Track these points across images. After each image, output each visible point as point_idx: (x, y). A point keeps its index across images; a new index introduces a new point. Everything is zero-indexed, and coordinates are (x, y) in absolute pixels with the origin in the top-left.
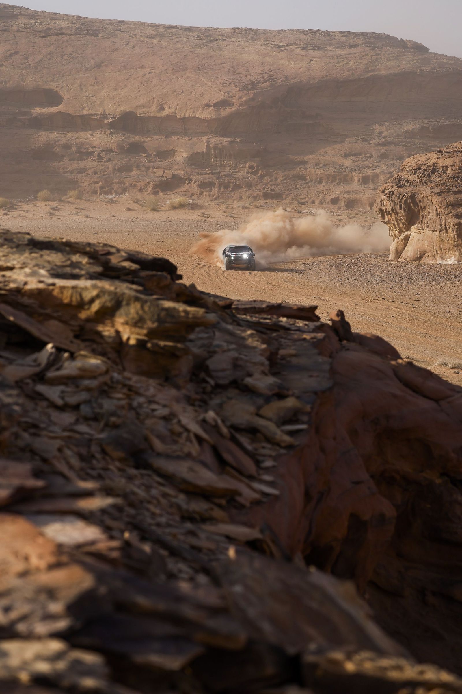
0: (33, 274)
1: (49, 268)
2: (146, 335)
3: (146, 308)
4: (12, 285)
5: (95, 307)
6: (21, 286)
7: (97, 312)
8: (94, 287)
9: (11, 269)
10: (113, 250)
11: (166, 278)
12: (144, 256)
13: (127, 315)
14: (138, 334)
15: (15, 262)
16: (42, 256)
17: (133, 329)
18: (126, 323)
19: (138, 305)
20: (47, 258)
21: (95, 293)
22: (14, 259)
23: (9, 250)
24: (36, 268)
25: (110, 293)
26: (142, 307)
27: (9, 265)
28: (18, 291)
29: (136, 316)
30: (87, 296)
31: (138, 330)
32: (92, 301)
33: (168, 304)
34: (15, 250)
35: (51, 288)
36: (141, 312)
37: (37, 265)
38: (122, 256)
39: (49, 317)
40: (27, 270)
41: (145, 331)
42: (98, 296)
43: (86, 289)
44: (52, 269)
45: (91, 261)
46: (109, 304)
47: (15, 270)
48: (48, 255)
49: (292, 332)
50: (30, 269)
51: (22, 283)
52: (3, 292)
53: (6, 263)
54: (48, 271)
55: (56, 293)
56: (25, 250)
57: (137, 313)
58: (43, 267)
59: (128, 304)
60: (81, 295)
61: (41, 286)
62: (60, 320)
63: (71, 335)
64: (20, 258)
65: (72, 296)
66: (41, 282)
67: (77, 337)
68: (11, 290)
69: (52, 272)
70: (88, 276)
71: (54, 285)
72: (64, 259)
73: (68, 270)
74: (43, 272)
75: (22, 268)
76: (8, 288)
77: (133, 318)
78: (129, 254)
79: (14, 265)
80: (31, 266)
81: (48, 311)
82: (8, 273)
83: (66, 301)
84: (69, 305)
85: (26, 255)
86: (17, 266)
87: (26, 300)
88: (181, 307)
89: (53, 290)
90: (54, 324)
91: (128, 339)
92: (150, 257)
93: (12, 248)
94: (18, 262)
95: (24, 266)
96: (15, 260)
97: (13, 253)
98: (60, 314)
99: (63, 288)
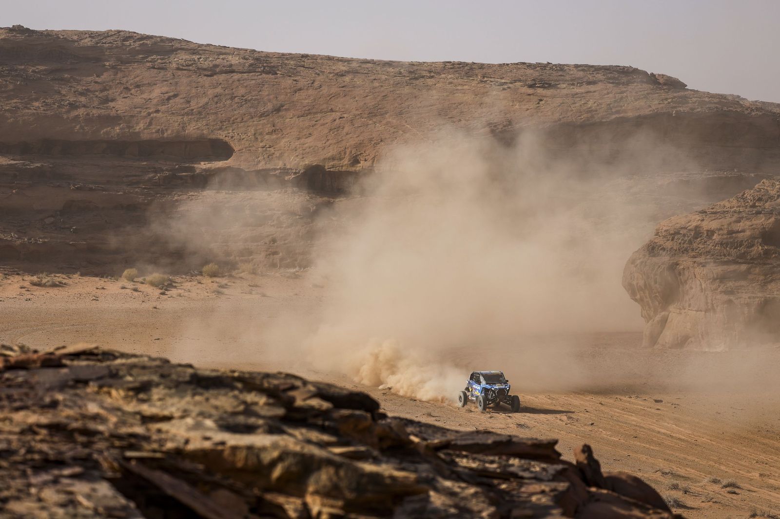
0: (197, 426)
1: (216, 417)
2: (342, 508)
3: (342, 473)
4: (170, 445)
5: (277, 472)
6: (181, 445)
7: (279, 479)
8: (275, 446)
9: (168, 419)
10: (298, 383)
11: (365, 418)
12: (337, 390)
13: (317, 482)
14: (332, 506)
15: (173, 409)
16: (207, 400)
17: (326, 501)
18: (316, 492)
19: (331, 470)
20: (213, 402)
21: (275, 454)
22: (172, 405)
23: (166, 391)
24: (200, 419)
25: (295, 454)
26: (337, 473)
27: (166, 413)
28: (178, 453)
29: (328, 483)
30: (267, 458)
31: (331, 502)
32: (273, 463)
33: (369, 467)
34: (173, 391)
35: (220, 448)
36: (335, 479)
37: (202, 414)
38: (310, 391)
39: (217, 486)
40: (189, 421)
41: (340, 503)
42: (280, 459)
43: (264, 449)
44: (221, 419)
45: (271, 401)
46: (294, 469)
47: (174, 422)
48: (216, 397)
49: (526, 481)
50: (193, 418)
51: (183, 441)
52: (158, 455)
53: (163, 410)
54: (216, 421)
55: (227, 453)
56: (185, 391)
57: (330, 479)
58: (210, 416)
59: (319, 468)
60: (258, 457)
61: (207, 445)
62: (231, 489)
63: (245, 508)
64: (179, 402)
65: (246, 458)
66: (207, 439)
67: (253, 510)
68: (168, 453)
69: (221, 422)
70: (266, 428)
71: (223, 443)
72: (235, 403)
73: (241, 419)
74: (209, 423)
75: (182, 417)
76: (164, 449)
77: (324, 486)
78: (319, 388)
79: (172, 413)
80: (194, 414)
81: (218, 477)
82: (164, 426)
83: (240, 464)
84: (243, 470)
85: (188, 398)
86: (177, 414)
87: (187, 465)
88: (386, 469)
89: (222, 451)
90: (223, 495)
91: (319, 514)
92: (345, 392)
93: (170, 388)
94: (178, 409)
95: (185, 414)
96: (174, 405)
97: (171, 396)
98: (231, 481)
99: (235, 449)
